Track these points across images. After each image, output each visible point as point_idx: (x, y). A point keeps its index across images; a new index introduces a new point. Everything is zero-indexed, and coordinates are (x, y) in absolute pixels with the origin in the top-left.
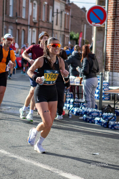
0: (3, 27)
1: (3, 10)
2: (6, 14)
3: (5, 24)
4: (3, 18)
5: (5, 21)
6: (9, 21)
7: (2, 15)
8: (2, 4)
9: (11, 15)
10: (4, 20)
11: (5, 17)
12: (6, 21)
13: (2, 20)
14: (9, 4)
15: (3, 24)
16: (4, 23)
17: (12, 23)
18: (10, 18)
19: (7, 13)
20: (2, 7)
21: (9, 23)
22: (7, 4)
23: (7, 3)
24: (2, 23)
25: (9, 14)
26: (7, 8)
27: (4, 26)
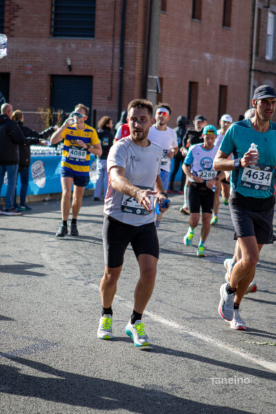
0: (250, 84)
1: (252, 46)
2: (257, 54)
3: (255, 77)
4: (251, 64)
5: (255, 70)
6: (263, 69)
7: (248, 57)
8: (249, 32)
9: (268, 57)
10: (253, 68)
11: (256, 60)
12: (258, 69)
13: (248, 68)
14: (266, 31)
15: (250, 77)
16: (253, 74)
17: (270, 73)
18: (268, 62)
19: (260, 52)
20: (249, 39)
21: (265, 73)
22: (261, 33)
23: (262, 29)
24: (248, 75)
25: (265, 54)
26: (261, 42)
27: (252, 79)
